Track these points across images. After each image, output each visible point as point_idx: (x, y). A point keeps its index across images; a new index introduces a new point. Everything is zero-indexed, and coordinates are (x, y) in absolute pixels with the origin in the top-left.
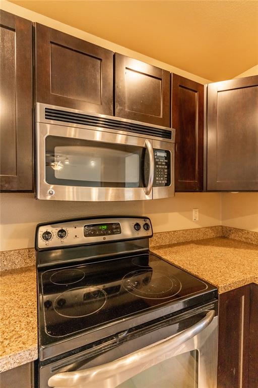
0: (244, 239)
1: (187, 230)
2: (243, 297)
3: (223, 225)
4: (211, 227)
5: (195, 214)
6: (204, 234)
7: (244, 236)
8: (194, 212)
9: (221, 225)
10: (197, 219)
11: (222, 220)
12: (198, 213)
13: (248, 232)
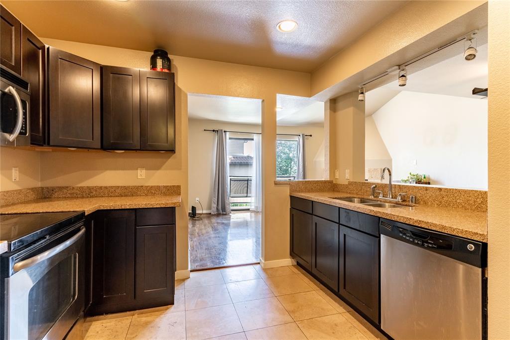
0: (69, 195)
1: (8, 192)
2: (93, 221)
3: (42, 186)
4: (32, 189)
5: (15, 173)
6: (26, 196)
7: (69, 192)
8: (13, 171)
9: (40, 186)
10: (17, 180)
11: (41, 181)
12: (17, 172)
13: (73, 188)
